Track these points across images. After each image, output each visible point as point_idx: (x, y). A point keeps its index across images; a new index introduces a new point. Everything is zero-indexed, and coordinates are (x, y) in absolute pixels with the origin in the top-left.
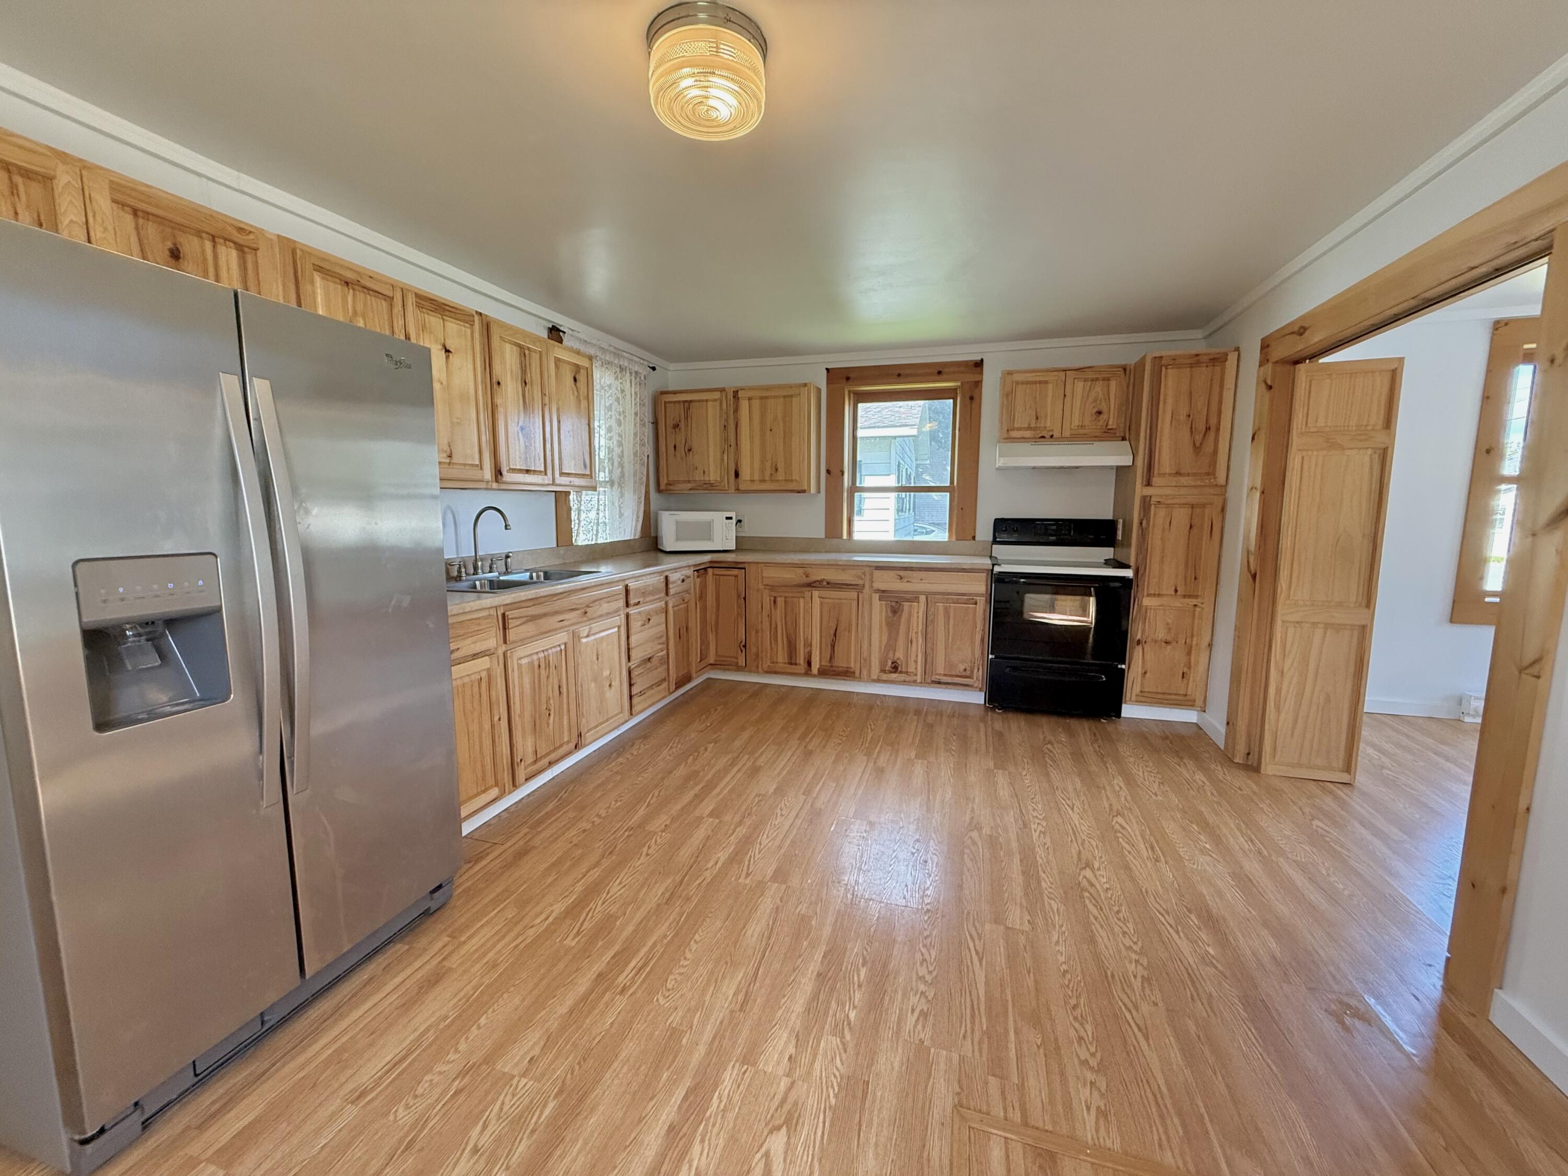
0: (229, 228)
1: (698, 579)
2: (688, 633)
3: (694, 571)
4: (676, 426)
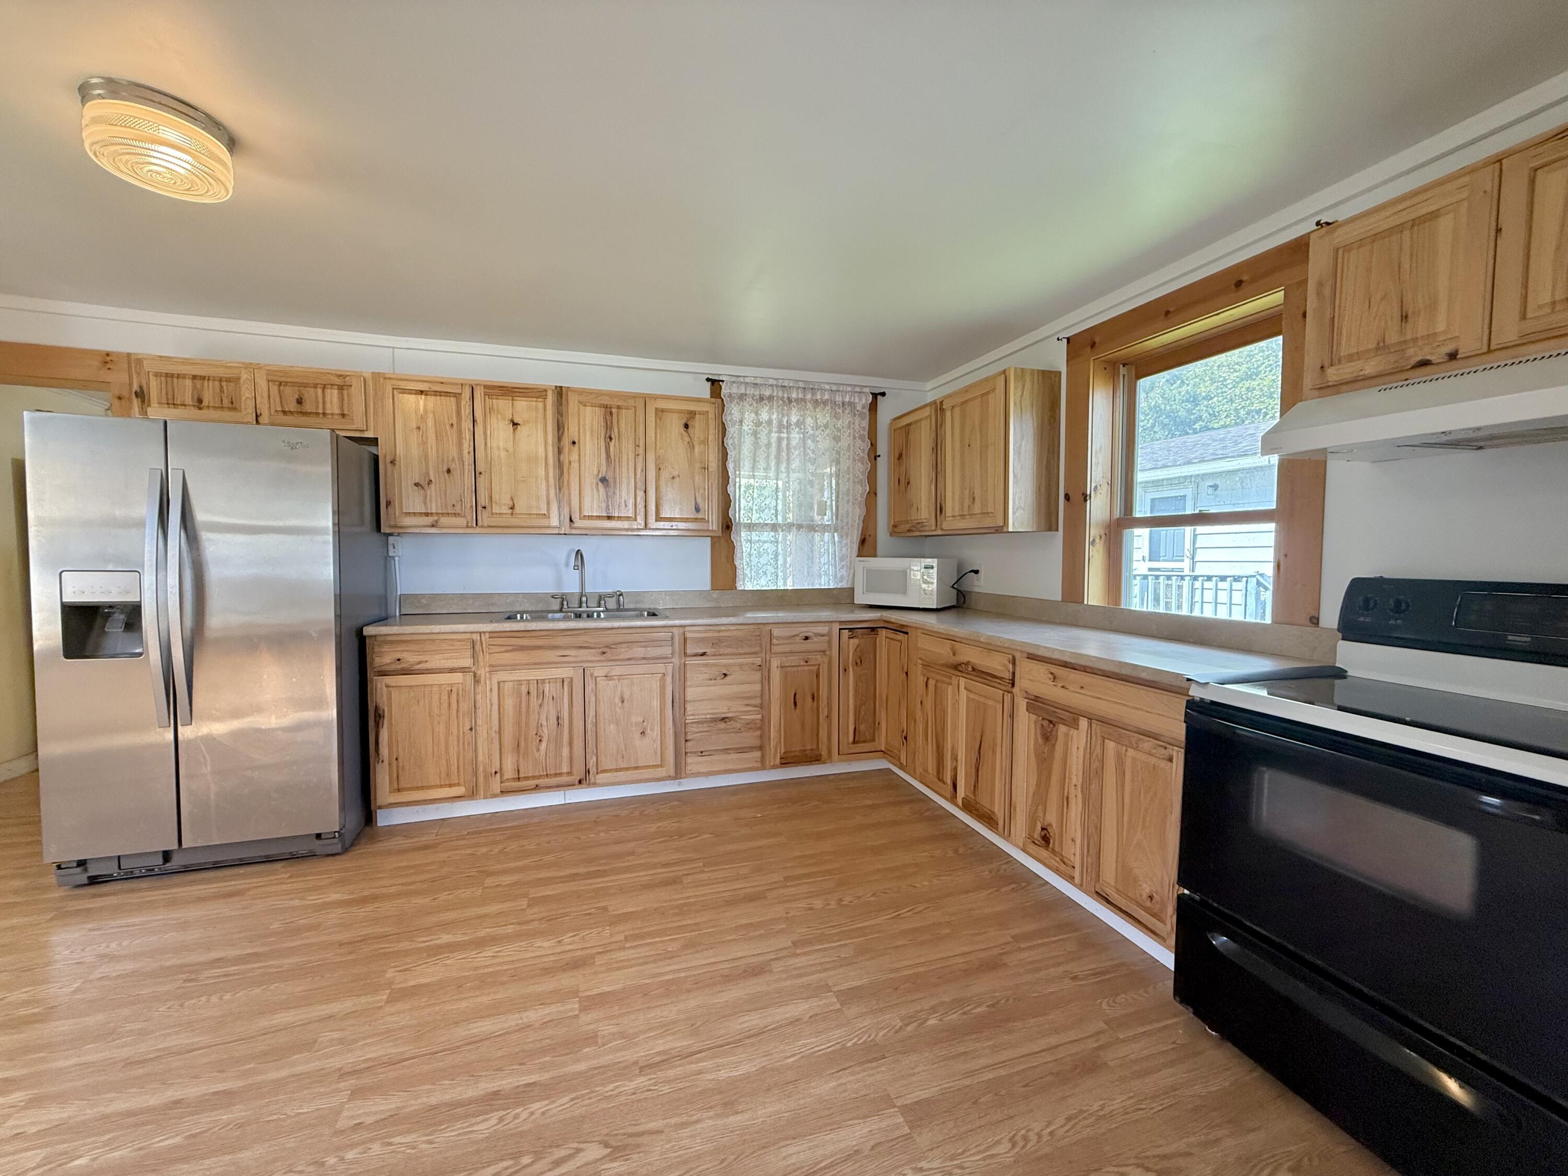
0: (332, 377)
1: (851, 640)
2: (815, 704)
3: (840, 629)
4: (900, 456)
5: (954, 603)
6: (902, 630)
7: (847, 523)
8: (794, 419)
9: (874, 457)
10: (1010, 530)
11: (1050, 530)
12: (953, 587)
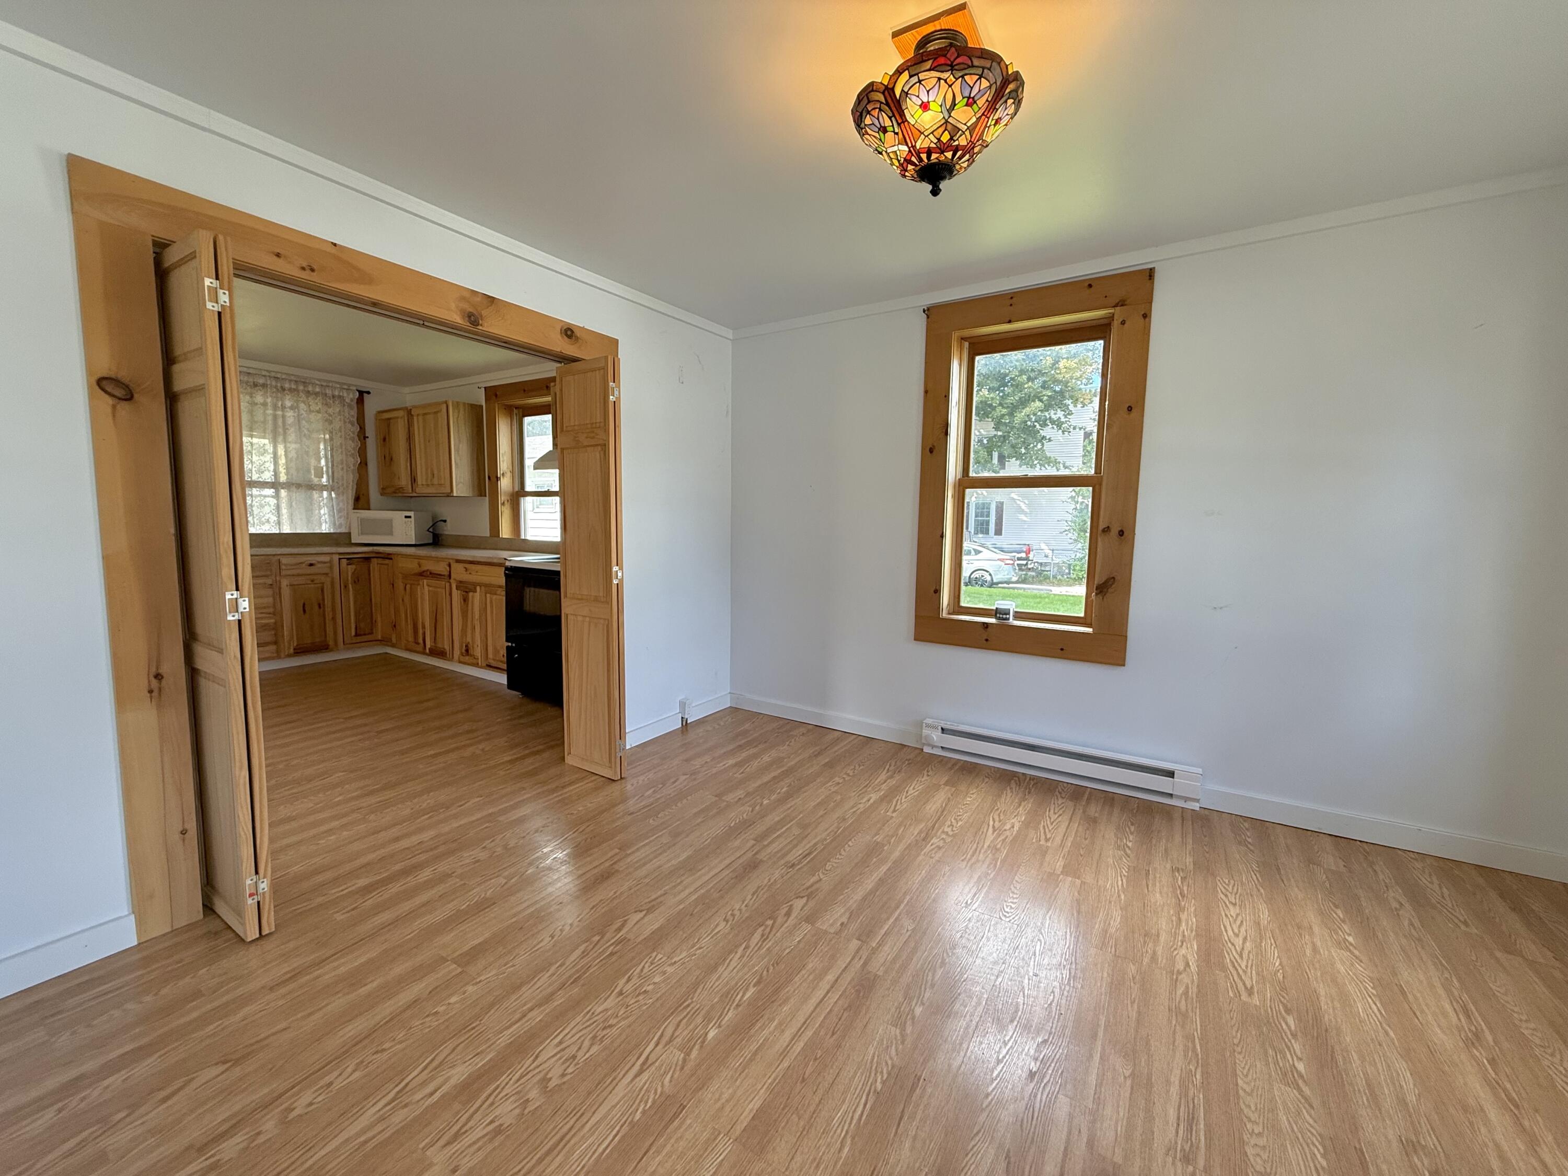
1: (349, 566)
2: (322, 609)
3: (340, 559)
4: (384, 440)
5: (431, 541)
6: (388, 557)
7: (343, 485)
8: (288, 403)
9: (363, 437)
10: (455, 495)
11: (481, 496)
12: (428, 530)
